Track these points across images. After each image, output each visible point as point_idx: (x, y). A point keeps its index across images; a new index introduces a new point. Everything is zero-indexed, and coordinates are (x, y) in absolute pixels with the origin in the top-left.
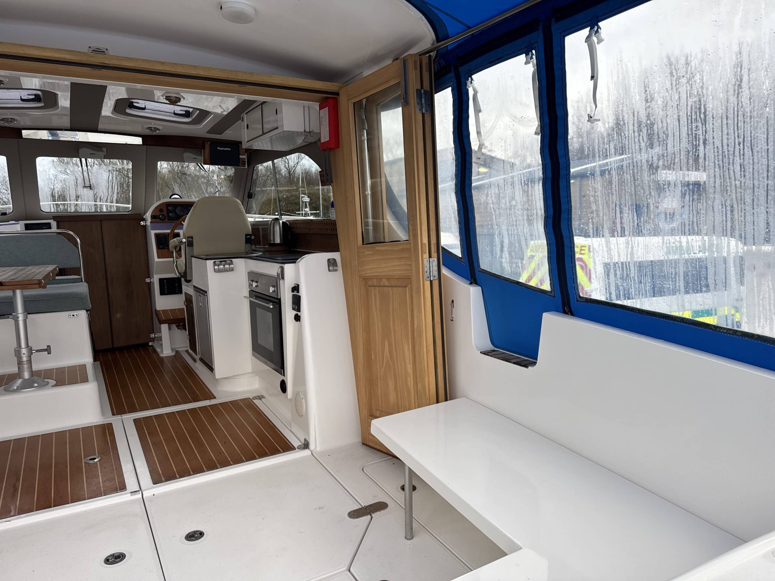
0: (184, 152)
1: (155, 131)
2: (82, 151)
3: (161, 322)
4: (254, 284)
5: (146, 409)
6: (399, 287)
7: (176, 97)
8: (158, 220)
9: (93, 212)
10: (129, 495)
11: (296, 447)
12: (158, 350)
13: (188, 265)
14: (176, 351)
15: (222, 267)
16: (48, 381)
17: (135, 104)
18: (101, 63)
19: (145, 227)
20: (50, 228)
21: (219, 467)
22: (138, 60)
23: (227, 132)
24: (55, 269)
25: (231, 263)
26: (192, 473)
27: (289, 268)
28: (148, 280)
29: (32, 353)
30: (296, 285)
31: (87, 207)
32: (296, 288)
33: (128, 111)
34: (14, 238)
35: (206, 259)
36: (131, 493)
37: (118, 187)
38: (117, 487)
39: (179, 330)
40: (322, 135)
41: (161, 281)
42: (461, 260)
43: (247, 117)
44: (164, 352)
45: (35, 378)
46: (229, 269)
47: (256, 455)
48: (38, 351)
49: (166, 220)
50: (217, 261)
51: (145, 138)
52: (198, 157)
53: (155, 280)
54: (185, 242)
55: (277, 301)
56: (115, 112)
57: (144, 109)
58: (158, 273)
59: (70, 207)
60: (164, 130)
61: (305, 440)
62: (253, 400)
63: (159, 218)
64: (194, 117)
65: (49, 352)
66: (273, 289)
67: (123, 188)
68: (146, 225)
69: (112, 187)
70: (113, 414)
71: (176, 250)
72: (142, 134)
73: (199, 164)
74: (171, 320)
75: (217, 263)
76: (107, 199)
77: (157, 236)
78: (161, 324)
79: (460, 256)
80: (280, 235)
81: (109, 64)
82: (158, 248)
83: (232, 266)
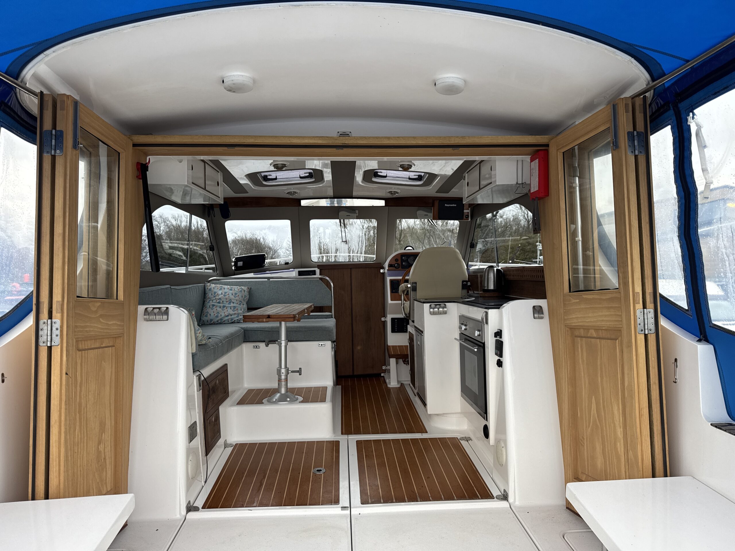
0: (418, 210)
1: (395, 194)
2: (341, 213)
3: (391, 356)
4: (463, 327)
5: (368, 433)
6: (608, 339)
7: (408, 165)
8: (394, 268)
9: (347, 262)
10: (340, 509)
11: (495, 497)
12: (387, 381)
13: (411, 307)
14: (401, 384)
15: (436, 310)
16: (297, 398)
17: (379, 174)
18: (342, 144)
19: (383, 274)
20: (315, 274)
21: (419, 500)
22: (370, 138)
23: (453, 190)
24: (311, 307)
25: (445, 307)
26: (394, 500)
27: (492, 313)
28: (383, 319)
29: (288, 373)
30: (499, 331)
31: (343, 258)
32: (499, 334)
33: (374, 179)
34: (290, 282)
35: (424, 303)
36: (342, 507)
37: (366, 242)
38: (332, 500)
39: (405, 365)
40: (532, 186)
41: (393, 320)
42: (687, 312)
43: (468, 176)
44: (391, 384)
45: (289, 393)
46: (442, 312)
47: (454, 495)
48: (293, 372)
49: (400, 268)
50: (433, 305)
51: (387, 200)
52: (429, 214)
53: (388, 319)
54: (410, 287)
55: (482, 345)
56: (364, 182)
57: (386, 177)
58: (390, 314)
59: (331, 258)
60: (401, 192)
61: (505, 491)
62: (460, 441)
63: (394, 266)
64: (425, 180)
65: (300, 373)
66: (478, 333)
67: (370, 242)
68: (384, 273)
69: (362, 241)
70: (342, 434)
71: (404, 294)
72: (385, 198)
73: (430, 220)
74: (398, 355)
75: (433, 306)
76: (358, 251)
77: (392, 281)
78: (390, 358)
79: (686, 308)
80: (494, 281)
81: (349, 144)
82: (392, 292)
83: (446, 309)
